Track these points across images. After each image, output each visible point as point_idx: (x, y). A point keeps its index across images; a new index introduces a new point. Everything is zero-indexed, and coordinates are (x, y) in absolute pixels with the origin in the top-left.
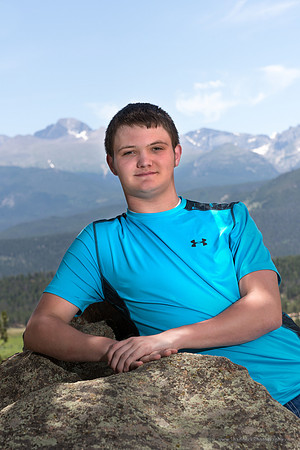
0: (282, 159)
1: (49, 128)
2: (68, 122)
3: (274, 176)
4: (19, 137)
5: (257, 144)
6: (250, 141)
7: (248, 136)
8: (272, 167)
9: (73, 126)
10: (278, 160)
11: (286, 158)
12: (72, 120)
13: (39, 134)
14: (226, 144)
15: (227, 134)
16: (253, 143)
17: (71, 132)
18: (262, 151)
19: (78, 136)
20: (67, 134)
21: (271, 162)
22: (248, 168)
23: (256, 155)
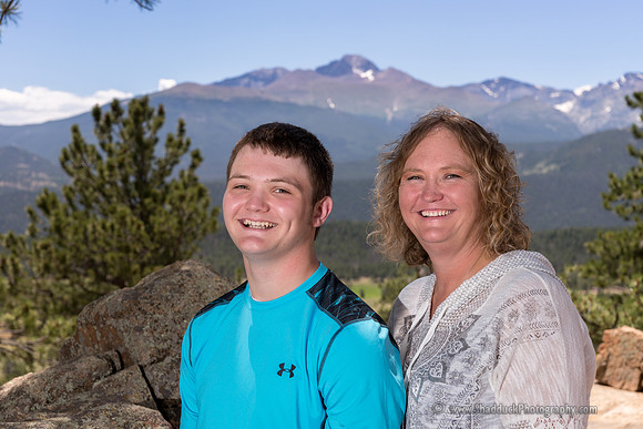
0: (588, 119)
1: (333, 64)
2: (354, 59)
3: (577, 136)
4: (298, 72)
5: (561, 100)
6: (553, 95)
7: (550, 90)
8: (574, 127)
9: (359, 64)
10: (582, 119)
11: (592, 118)
12: (358, 57)
13: (321, 70)
14: (526, 97)
15: (528, 86)
16: (556, 98)
17: (356, 71)
18: (565, 107)
19: (363, 75)
20: (351, 72)
21: (575, 120)
22: (548, 126)
23: (559, 112)
